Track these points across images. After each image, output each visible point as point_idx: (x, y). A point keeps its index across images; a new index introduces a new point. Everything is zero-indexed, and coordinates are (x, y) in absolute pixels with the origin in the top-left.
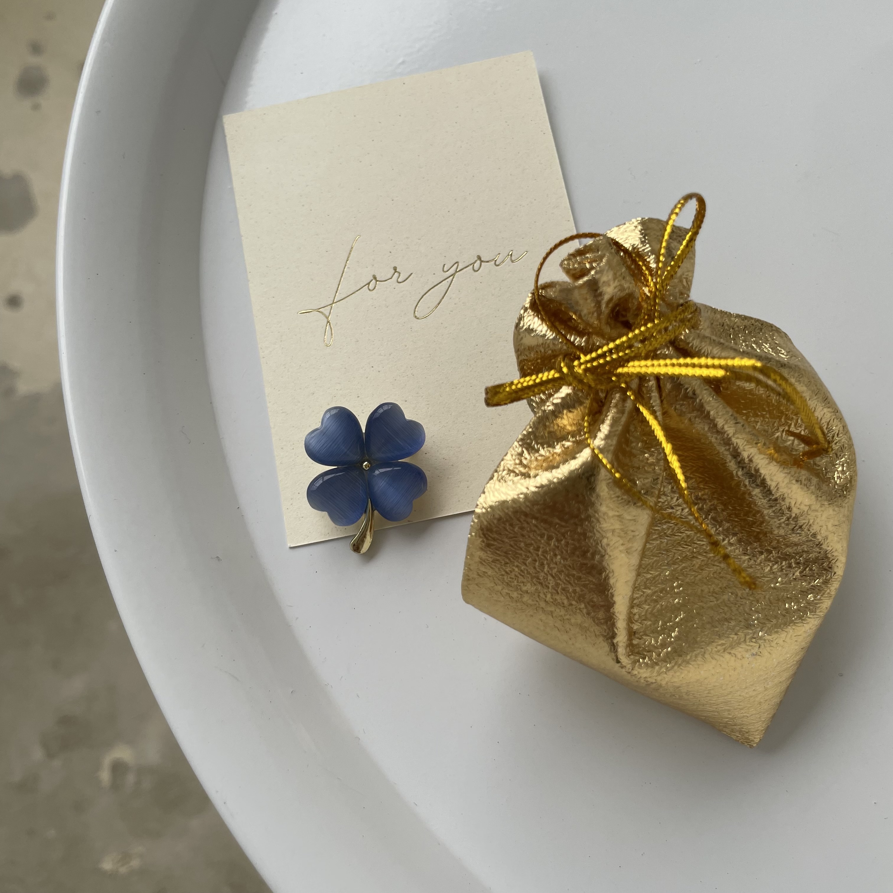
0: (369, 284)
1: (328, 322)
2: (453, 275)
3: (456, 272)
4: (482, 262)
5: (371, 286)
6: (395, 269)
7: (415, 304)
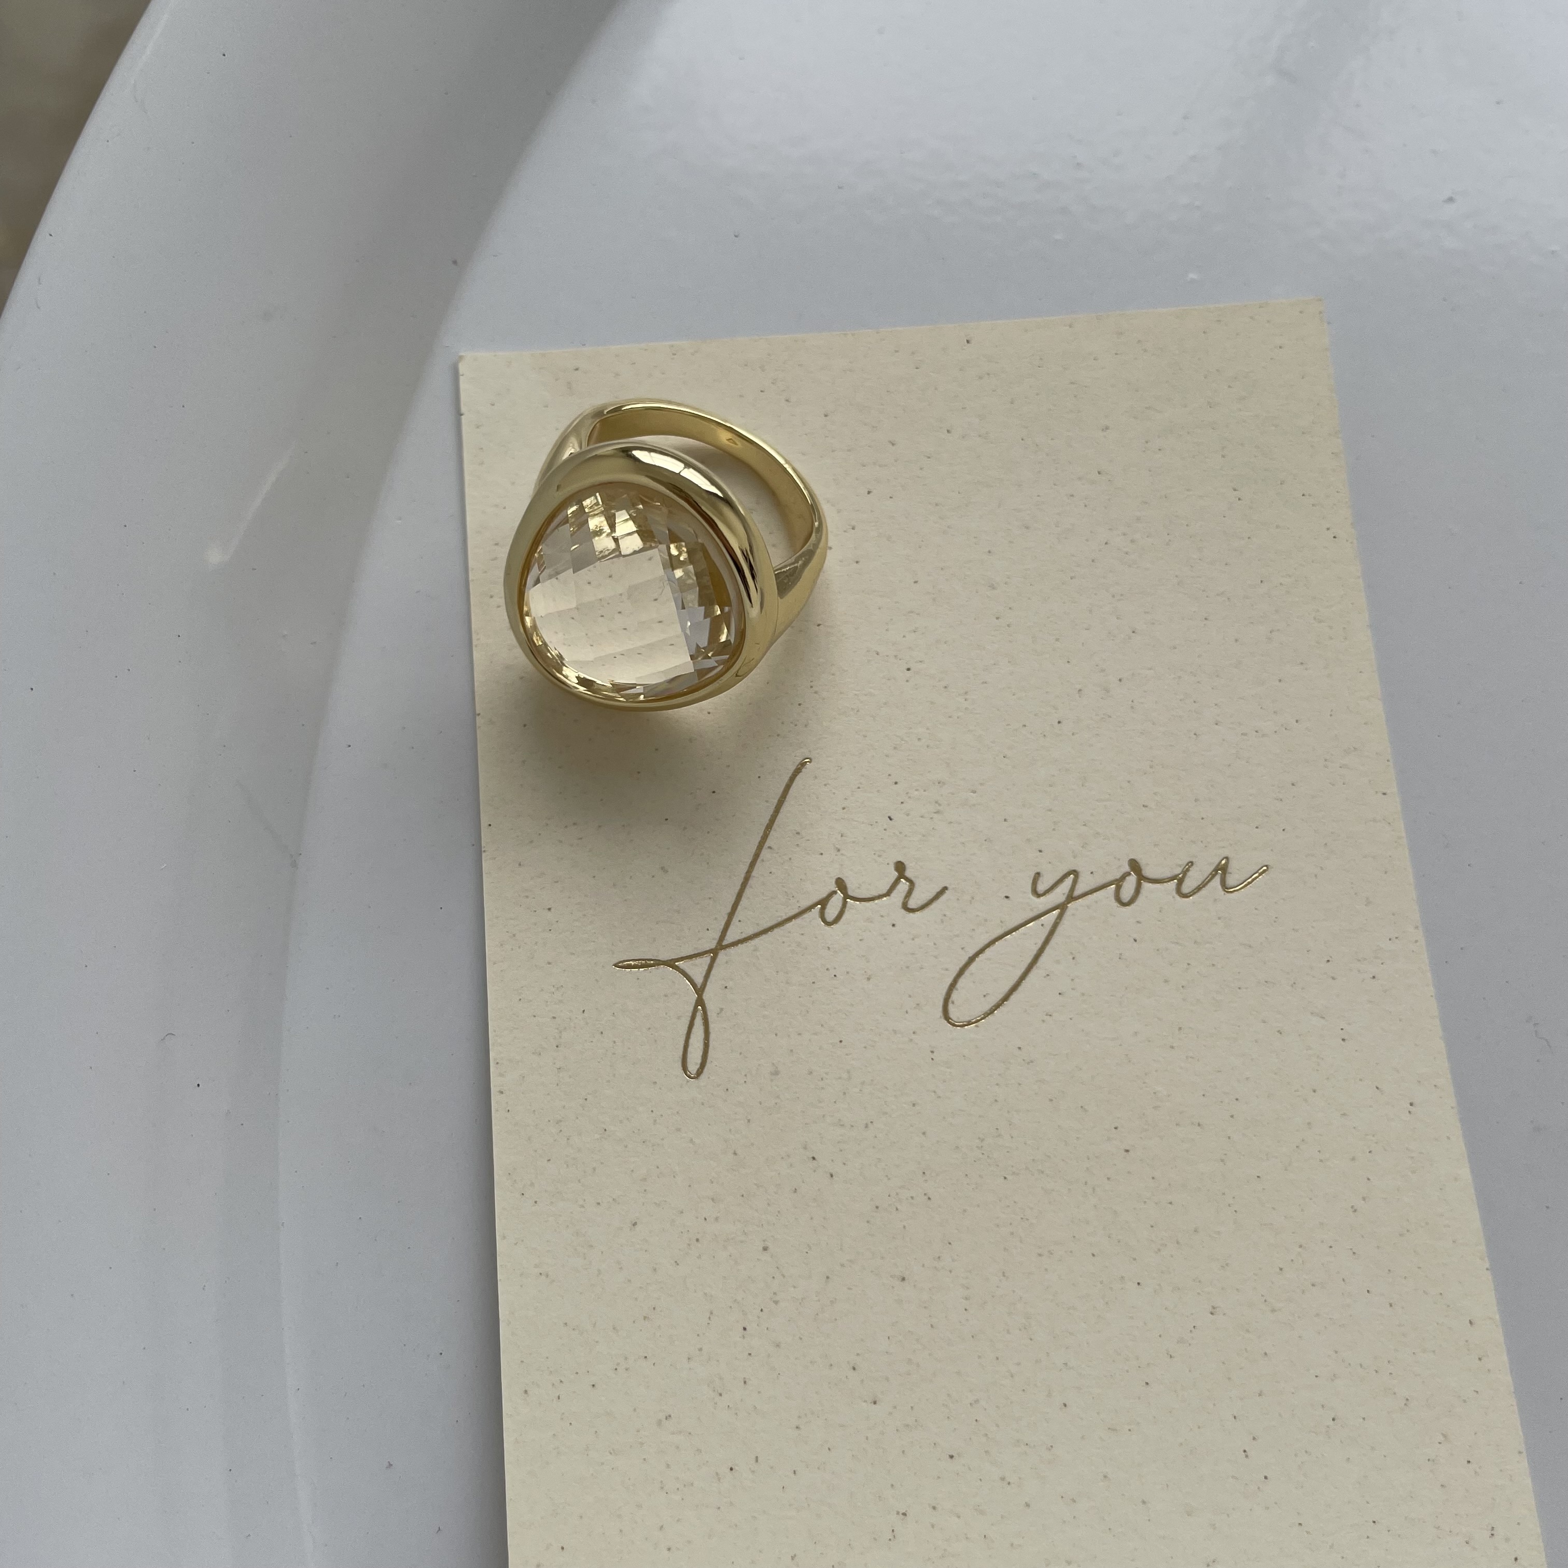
0: (824, 902)
1: (700, 1002)
2: (1062, 907)
3: (1071, 898)
4: (1141, 878)
5: (831, 912)
6: (900, 867)
7: (949, 980)
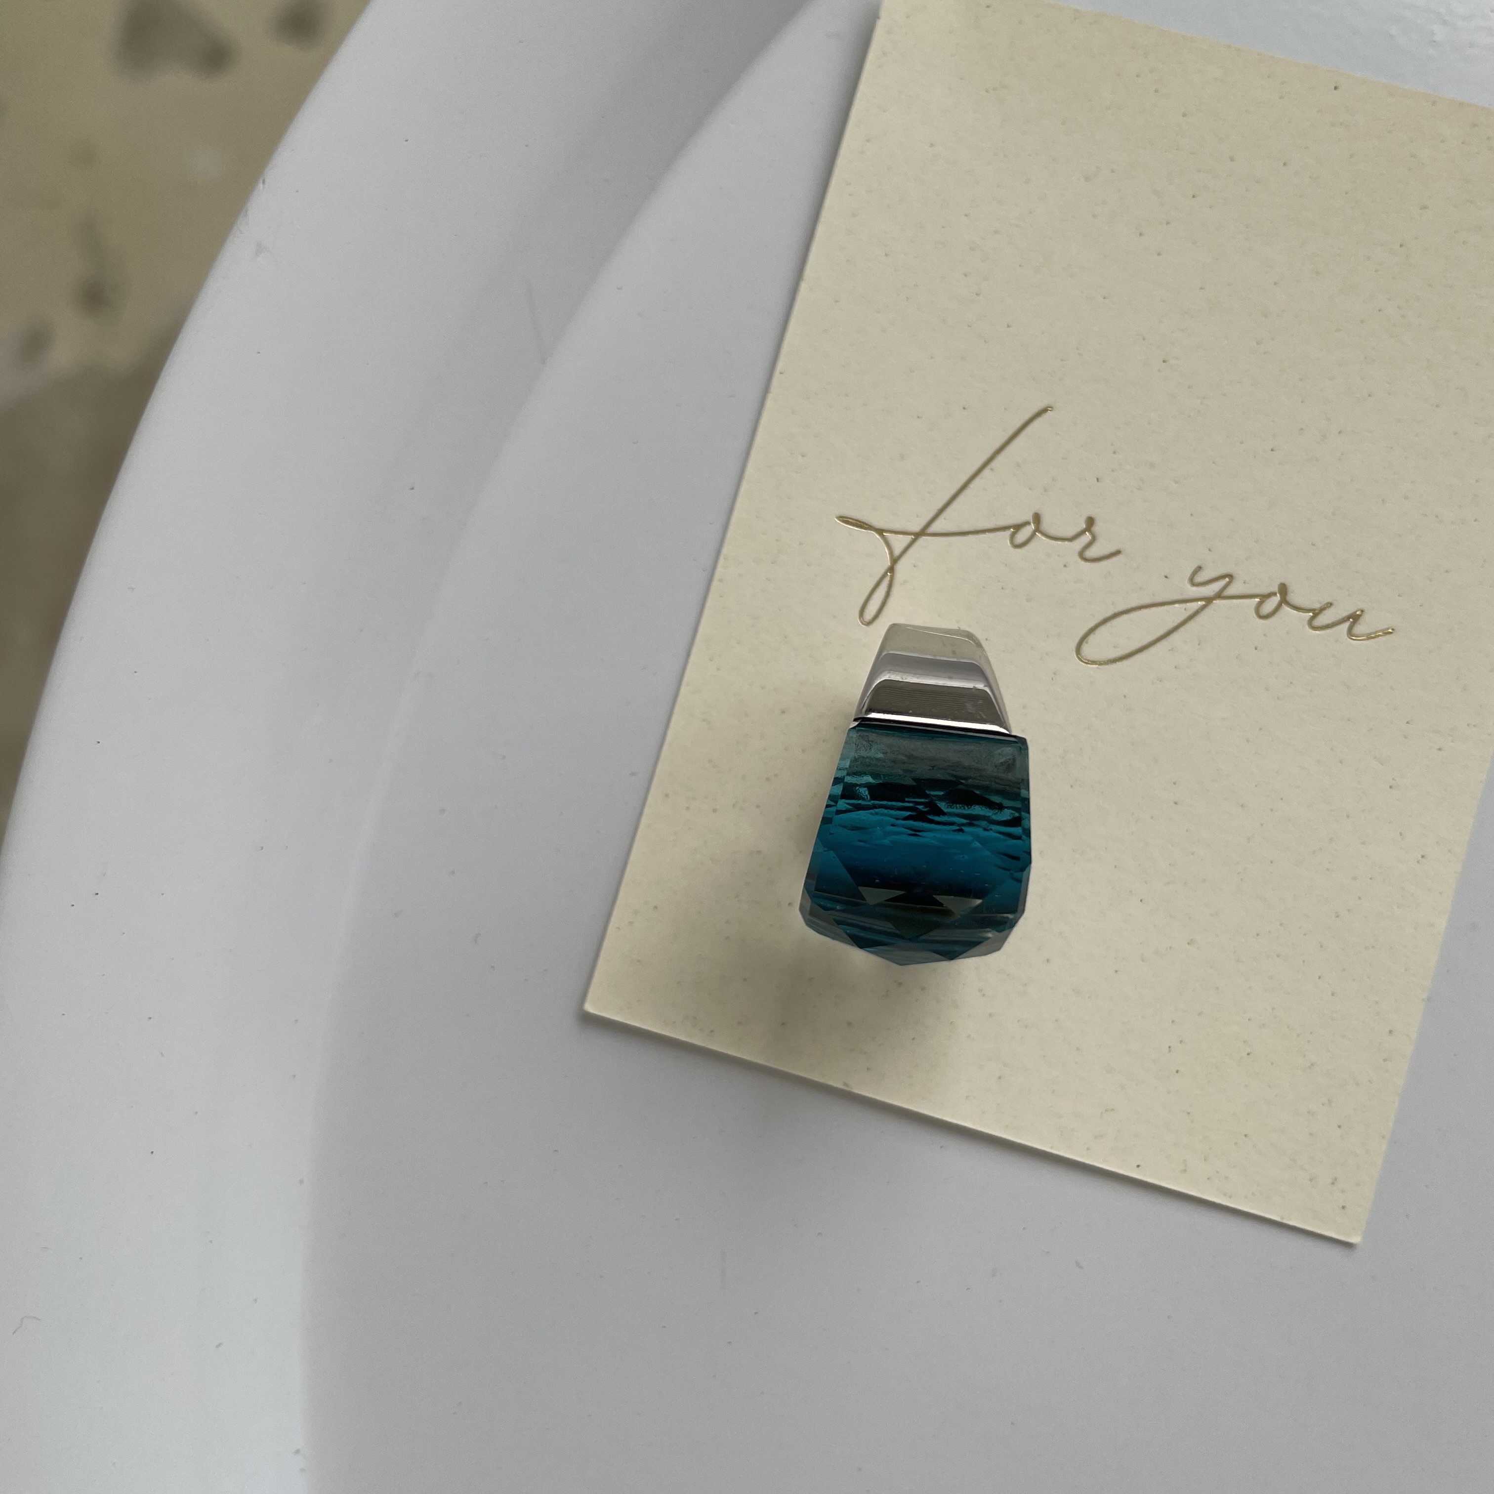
0: (1018, 527)
1: (891, 569)
2: (1209, 600)
3: (1219, 596)
4: (1284, 601)
5: (1022, 536)
6: (1090, 521)
7: (1092, 624)
